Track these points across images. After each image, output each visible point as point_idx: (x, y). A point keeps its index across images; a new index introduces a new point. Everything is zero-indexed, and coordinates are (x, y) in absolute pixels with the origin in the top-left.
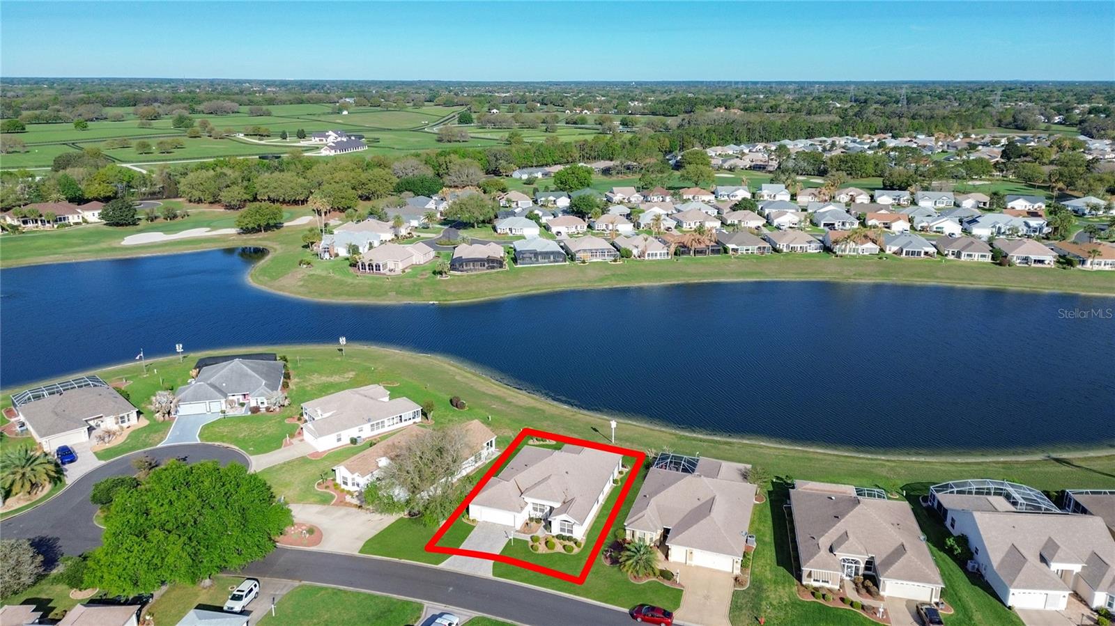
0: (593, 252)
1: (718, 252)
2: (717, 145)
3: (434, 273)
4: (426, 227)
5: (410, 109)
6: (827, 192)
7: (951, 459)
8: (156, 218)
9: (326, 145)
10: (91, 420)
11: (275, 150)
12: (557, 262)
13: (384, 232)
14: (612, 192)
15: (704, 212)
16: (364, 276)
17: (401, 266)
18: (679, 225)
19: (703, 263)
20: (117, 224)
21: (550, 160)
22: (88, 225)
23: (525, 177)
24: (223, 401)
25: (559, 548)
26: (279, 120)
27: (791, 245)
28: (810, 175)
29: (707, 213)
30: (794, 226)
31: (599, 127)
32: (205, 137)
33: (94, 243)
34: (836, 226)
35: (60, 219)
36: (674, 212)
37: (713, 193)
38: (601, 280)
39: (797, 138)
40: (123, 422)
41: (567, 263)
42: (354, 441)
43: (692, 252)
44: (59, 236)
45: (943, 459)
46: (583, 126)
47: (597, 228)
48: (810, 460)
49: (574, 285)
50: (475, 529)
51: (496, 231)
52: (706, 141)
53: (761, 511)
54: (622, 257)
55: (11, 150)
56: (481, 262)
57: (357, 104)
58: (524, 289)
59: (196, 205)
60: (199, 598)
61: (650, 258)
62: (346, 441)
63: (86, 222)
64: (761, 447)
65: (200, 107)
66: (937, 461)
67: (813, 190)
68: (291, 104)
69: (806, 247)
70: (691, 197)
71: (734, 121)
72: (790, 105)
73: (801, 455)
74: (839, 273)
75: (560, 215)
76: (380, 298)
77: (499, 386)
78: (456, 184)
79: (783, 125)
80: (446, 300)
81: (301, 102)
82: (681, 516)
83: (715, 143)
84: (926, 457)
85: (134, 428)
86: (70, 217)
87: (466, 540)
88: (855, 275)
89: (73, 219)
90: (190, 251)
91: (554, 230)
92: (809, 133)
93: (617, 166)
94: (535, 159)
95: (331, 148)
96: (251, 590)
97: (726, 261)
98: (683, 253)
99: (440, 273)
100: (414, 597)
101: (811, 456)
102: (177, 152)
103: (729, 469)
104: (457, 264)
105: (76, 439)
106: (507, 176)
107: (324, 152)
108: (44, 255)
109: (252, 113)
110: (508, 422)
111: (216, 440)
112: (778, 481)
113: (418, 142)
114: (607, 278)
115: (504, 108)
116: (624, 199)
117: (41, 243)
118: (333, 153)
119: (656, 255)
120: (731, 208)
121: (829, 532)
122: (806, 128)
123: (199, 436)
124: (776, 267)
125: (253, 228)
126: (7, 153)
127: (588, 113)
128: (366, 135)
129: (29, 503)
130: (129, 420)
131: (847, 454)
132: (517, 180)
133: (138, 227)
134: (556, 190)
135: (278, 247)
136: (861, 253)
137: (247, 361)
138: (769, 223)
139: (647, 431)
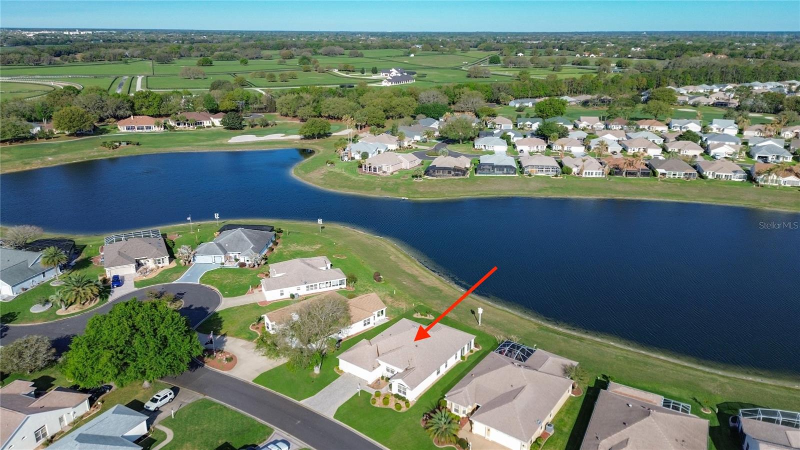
0: (541, 168)
1: (648, 174)
2: (691, 85)
3: (413, 177)
4: (425, 142)
5: (458, 53)
6: (772, 129)
7: (787, 384)
8: (255, 125)
9: (386, 78)
10: (142, 259)
11: (352, 81)
12: (509, 174)
13: (392, 143)
14: (579, 120)
15: (651, 140)
16: (364, 175)
17: (391, 170)
18: (625, 149)
19: (631, 183)
20: (231, 129)
21: (542, 93)
22: (215, 128)
23: (517, 106)
24: (223, 256)
25: (392, 405)
26: (368, 60)
27: (716, 174)
28: (767, 113)
29: (653, 141)
30: (728, 156)
31: (598, 67)
32: (313, 72)
33: (213, 140)
34: (770, 159)
35: (199, 124)
36: (625, 139)
37: (667, 125)
38: (540, 191)
39: (768, 80)
40: (159, 263)
41: (517, 175)
42: (292, 296)
43: (624, 173)
44: (195, 134)
45: (780, 383)
46: (585, 67)
47: (554, 149)
48: (646, 364)
49: (517, 193)
50: (339, 378)
51: (474, 146)
52: (681, 81)
53: (573, 404)
54: (563, 173)
55: (196, 77)
56: (449, 170)
57: (424, 49)
58: (476, 194)
59: (285, 117)
60: (137, 396)
61: (587, 176)
62: (287, 295)
63: (213, 125)
64: (608, 346)
65: (320, 51)
66: (773, 384)
67: (760, 126)
68: (380, 49)
69: (731, 176)
70: (646, 127)
71: (714, 65)
72: (774, 52)
73: (641, 358)
74: (756, 201)
75: (529, 137)
76: (369, 192)
77: (420, 267)
78: (463, 110)
79: (756, 69)
80: (414, 197)
81: (387, 47)
82: (493, 397)
83: (689, 82)
84: (763, 379)
85: (166, 268)
86: (205, 122)
87: (329, 386)
88: (770, 203)
89: (206, 123)
90: (267, 149)
91: (519, 148)
92: (781, 77)
93: (594, 99)
94: (530, 92)
95: (389, 81)
96: (166, 396)
97: (652, 182)
98: (616, 174)
99: (416, 176)
100: (270, 423)
101: (650, 361)
102: (292, 81)
103: (554, 362)
104: (430, 171)
105: (128, 271)
106: (505, 104)
107: (384, 84)
108: (181, 146)
109: (351, 55)
110: (408, 296)
111: (207, 283)
112: (603, 380)
113: (454, 77)
114: (545, 189)
115: (528, 52)
116: (588, 126)
117: (183, 138)
118: (390, 84)
119: (592, 174)
120: (676, 138)
121: (613, 436)
122: (778, 72)
123: (200, 279)
124: (698, 191)
125: (309, 136)
126: (195, 79)
127: (595, 57)
128: (417, 72)
129: (81, 310)
130: (163, 262)
131: (686, 364)
132: (511, 108)
133: (243, 131)
134: (535, 117)
135: (321, 150)
136: (783, 185)
137: (246, 230)
138: (707, 152)
139: (517, 318)
